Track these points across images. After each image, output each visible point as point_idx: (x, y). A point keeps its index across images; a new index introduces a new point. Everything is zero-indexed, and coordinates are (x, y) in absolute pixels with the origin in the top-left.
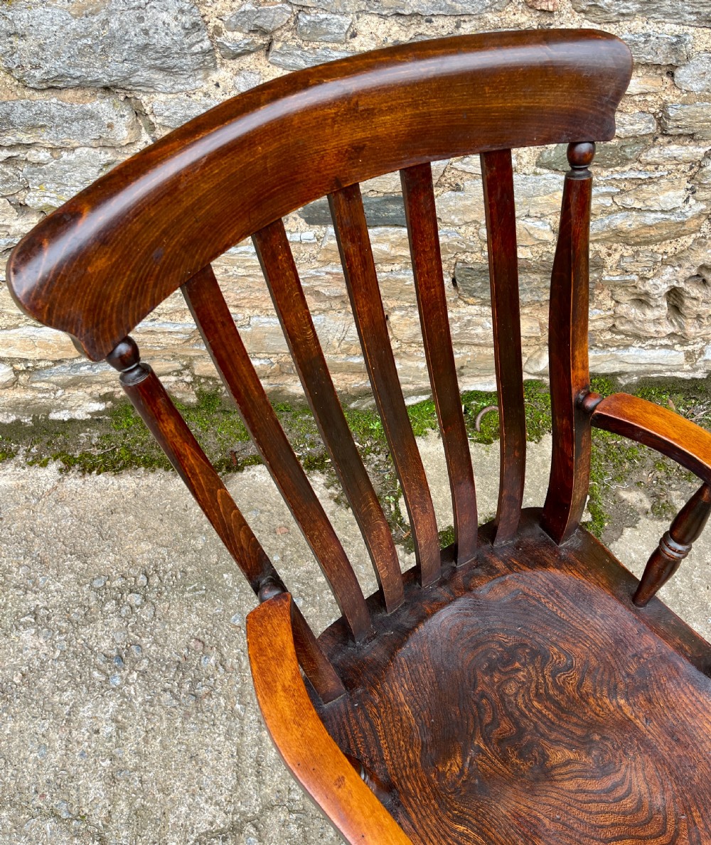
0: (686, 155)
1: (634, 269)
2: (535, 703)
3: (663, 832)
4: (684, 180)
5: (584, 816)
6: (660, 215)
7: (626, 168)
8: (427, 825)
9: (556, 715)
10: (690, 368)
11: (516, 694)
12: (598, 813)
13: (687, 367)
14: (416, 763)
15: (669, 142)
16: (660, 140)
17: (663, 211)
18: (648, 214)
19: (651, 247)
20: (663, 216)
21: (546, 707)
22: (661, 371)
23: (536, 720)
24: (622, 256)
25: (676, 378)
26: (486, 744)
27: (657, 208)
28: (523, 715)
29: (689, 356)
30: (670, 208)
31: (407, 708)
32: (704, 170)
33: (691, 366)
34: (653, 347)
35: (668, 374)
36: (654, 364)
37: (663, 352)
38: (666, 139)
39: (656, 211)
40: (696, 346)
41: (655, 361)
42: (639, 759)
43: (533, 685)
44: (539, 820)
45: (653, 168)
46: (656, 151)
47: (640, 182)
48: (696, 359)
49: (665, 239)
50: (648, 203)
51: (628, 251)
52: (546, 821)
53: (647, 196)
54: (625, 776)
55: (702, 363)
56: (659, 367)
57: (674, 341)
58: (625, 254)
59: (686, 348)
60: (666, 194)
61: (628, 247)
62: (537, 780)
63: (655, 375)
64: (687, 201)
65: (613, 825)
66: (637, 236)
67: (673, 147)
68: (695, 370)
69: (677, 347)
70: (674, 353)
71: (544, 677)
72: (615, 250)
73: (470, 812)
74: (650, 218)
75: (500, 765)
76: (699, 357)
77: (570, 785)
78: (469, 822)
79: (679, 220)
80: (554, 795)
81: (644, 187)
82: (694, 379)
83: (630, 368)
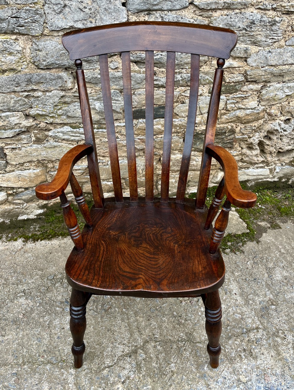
0: (255, 88)
1: (246, 133)
2: (151, 235)
3: (156, 272)
4: (256, 97)
5: (138, 258)
6: (251, 110)
7: (238, 93)
8: (95, 237)
9: (154, 239)
10: (272, 177)
11: (147, 231)
12: (142, 260)
13: (271, 176)
14: (105, 227)
15: (249, 84)
16: (246, 83)
17: (252, 109)
18: (247, 110)
19: (250, 124)
20: (252, 111)
21: (153, 237)
22: (262, 179)
23: (147, 237)
24: (241, 128)
25: (268, 181)
26: (128, 235)
27: (249, 108)
28: (145, 235)
29: (271, 170)
30: (254, 107)
31: (115, 219)
32: (262, 93)
33: (272, 175)
34: (257, 168)
35: (265, 180)
36: (259, 175)
37: (261, 170)
38: (248, 83)
39: (249, 109)
40: (272, 166)
41: (260, 174)
42: (167, 257)
43: (155, 231)
44: (125, 252)
45: (246, 93)
46: (245, 87)
47: (242, 98)
48: (273, 172)
49: (254, 121)
50: (246, 106)
51: (243, 126)
52: (126, 254)
53: (246, 103)
54: (159, 258)
55: (276, 174)
56: (261, 177)
57: (265, 165)
58: (242, 127)
59: (269, 167)
60: (251, 102)
61: (242, 125)
62: (134, 246)
63: (260, 181)
64: (258, 105)
65: (143, 263)
66: (245, 119)
67: (251, 85)
68: (274, 177)
69: (266, 167)
70: (265, 170)
71: (160, 232)
72: (238, 126)
73: (109, 242)
74: (248, 112)
75: (127, 239)
76: (274, 171)
77: (141, 251)
78: (106, 242)
79: (257, 112)
80: (135, 251)
81: (244, 100)
82: (274, 181)
83: (251, 178)
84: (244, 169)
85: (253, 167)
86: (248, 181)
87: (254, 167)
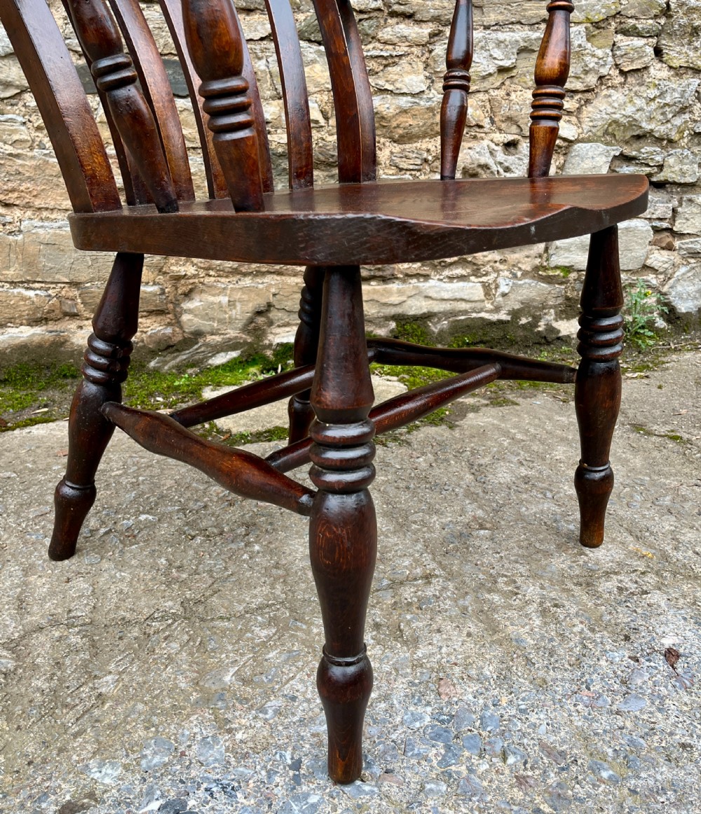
0: (415, 35)
1: (406, 166)
4: (421, 65)
6: (409, 98)
7: (370, 46)
10: (492, 307)
13: (489, 306)
15: (397, 23)
16: (389, 21)
17: (413, 95)
18: (401, 98)
19: (414, 144)
20: (413, 100)
22: (465, 312)
24: (392, 153)
25: (482, 319)
27: (405, 90)
29: (486, 287)
30: (417, 91)
32: (433, 54)
33: (492, 304)
34: (451, 278)
35: (474, 315)
36: (456, 300)
37: (461, 284)
38: (394, 20)
39: (403, 94)
40: (489, 278)
41: (458, 295)
45: (391, 47)
46: (389, 29)
47: (384, 62)
48: (494, 295)
50: (398, 85)
51: (397, 148)
53: (396, 77)
55: (501, 299)
56: (463, 306)
57: (468, 271)
58: (393, 151)
59: (481, 280)
60: (410, 77)
61: (395, 145)
63: (463, 318)
64: (429, 88)
66: (398, 126)
67: (402, 26)
68: (497, 309)
69: (472, 278)
70: (471, 284)
72: (384, 144)
74: (404, 102)
76: (496, 292)
79: (428, 104)
81: (389, 68)
82: (501, 322)
83: (437, 307)
84: (415, 280)
85: (438, 277)
86: (429, 316)
87: (442, 277)
